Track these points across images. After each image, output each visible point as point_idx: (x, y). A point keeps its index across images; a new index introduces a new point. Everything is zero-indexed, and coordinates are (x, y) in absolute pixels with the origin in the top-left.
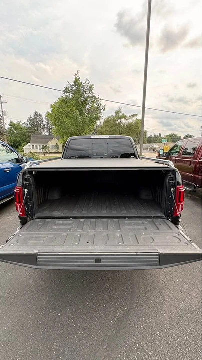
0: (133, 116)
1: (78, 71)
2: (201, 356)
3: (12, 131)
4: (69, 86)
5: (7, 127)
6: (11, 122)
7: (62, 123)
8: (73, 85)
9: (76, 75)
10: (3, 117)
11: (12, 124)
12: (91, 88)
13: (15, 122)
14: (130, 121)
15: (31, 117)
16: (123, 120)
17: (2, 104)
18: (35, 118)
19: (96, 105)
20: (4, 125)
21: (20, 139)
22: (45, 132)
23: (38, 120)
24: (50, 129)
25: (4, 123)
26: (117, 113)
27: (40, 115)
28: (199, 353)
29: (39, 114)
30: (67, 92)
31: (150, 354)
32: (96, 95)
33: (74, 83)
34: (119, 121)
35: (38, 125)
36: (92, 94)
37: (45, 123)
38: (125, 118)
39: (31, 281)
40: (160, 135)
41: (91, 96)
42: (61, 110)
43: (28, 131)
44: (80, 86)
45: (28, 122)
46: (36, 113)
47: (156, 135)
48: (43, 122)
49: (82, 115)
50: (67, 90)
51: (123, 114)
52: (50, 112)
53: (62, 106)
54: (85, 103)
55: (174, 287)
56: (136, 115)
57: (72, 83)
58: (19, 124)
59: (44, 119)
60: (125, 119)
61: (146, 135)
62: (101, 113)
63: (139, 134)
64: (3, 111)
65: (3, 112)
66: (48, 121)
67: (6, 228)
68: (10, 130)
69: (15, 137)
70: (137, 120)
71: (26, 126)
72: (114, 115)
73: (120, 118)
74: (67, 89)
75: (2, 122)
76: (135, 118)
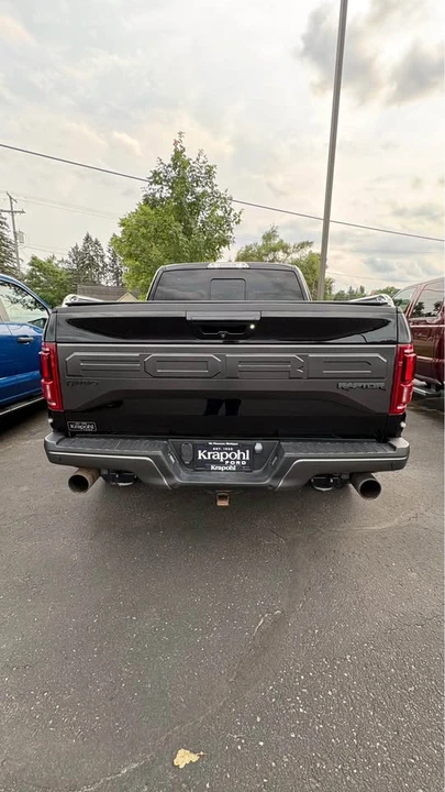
0: (302, 245)
1: (180, 133)
2: (441, 701)
3: (36, 276)
4: (160, 168)
5: (25, 268)
6: (34, 258)
7: (144, 250)
8: (169, 166)
9: (176, 143)
10: (16, 245)
11: (35, 262)
12: (210, 172)
13: (42, 257)
14: (295, 256)
15: (77, 247)
16: (280, 255)
17: (13, 216)
18: (86, 249)
19: (220, 213)
20: (18, 263)
21: (53, 296)
22: (107, 281)
23: (92, 253)
24: (117, 274)
25: (18, 259)
26: (268, 237)
27: (97, 243)
28: (439, 697)
29: (94, 239)
30: (156, 183)
31: (330, 693)
32: (220, 189)
33: (173, 159)
34: (271, 257)
35: (92, 264)
36: (212, 188)
37: (107, 260)
38: (285, 248)
39: (75, 557)
40: (362, 289)
41: (210, 191)
42: (143, 230)
43: (70, 276)
44: (185, 168)
45: (70, 256)
46: (88, 239)
47: (354, 289)
48: (102, 257)
49: (188, 232)
50: (156, 178)
51: (282, 241)
52: (119, 235)
53: (146, 222)
54: (196, 207)
55: (385, 576)
56: (309, 244)
57: (168, 161)
58: (49, 262)
59: (105, 250)
60: (285, 252)
61: (330, 289)
62: (231, 229)
63: (316, 286)
64: (17, 230)
65: (15, 233)
66: (114, 255)
67: (22, 460)
68: (31, 276)
69: (43, 291)
70: (311, 254)
71: (65, 266)
72: (260, 244)
73: (275, 250)
74: (156, 174)
75: (14, 255)
76: (307, 251)
